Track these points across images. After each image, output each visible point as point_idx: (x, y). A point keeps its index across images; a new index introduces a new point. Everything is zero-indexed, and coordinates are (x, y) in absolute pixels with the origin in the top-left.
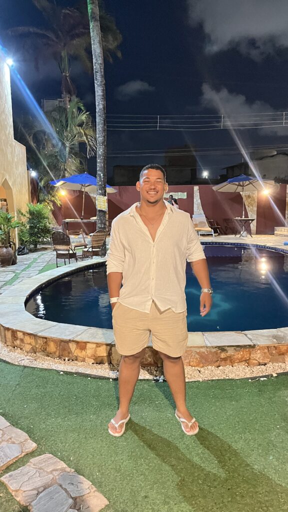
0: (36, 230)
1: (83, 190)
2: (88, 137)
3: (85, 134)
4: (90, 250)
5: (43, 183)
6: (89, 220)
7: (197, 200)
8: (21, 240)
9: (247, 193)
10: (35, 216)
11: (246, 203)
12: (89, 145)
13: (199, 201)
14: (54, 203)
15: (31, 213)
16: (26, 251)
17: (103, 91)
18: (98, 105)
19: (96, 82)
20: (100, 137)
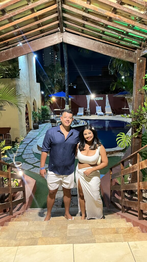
0: (44, 115)
1: (61, 97)
2: (63, 78)
3: (62, 76)
5: (46, 95)
6: (63, 110)
7: (107, 100)
8: (39, 119)
9: (128, 97)
10: (44, 110)
11: (128, 101)
12: (64, 81)
13: (108, 101)
14: (50, 102)
15: (42, 109)
16: (41, 123)
17: (68, 68)
18: (66, 73)
19: (65, 65)
20: (66, 84)
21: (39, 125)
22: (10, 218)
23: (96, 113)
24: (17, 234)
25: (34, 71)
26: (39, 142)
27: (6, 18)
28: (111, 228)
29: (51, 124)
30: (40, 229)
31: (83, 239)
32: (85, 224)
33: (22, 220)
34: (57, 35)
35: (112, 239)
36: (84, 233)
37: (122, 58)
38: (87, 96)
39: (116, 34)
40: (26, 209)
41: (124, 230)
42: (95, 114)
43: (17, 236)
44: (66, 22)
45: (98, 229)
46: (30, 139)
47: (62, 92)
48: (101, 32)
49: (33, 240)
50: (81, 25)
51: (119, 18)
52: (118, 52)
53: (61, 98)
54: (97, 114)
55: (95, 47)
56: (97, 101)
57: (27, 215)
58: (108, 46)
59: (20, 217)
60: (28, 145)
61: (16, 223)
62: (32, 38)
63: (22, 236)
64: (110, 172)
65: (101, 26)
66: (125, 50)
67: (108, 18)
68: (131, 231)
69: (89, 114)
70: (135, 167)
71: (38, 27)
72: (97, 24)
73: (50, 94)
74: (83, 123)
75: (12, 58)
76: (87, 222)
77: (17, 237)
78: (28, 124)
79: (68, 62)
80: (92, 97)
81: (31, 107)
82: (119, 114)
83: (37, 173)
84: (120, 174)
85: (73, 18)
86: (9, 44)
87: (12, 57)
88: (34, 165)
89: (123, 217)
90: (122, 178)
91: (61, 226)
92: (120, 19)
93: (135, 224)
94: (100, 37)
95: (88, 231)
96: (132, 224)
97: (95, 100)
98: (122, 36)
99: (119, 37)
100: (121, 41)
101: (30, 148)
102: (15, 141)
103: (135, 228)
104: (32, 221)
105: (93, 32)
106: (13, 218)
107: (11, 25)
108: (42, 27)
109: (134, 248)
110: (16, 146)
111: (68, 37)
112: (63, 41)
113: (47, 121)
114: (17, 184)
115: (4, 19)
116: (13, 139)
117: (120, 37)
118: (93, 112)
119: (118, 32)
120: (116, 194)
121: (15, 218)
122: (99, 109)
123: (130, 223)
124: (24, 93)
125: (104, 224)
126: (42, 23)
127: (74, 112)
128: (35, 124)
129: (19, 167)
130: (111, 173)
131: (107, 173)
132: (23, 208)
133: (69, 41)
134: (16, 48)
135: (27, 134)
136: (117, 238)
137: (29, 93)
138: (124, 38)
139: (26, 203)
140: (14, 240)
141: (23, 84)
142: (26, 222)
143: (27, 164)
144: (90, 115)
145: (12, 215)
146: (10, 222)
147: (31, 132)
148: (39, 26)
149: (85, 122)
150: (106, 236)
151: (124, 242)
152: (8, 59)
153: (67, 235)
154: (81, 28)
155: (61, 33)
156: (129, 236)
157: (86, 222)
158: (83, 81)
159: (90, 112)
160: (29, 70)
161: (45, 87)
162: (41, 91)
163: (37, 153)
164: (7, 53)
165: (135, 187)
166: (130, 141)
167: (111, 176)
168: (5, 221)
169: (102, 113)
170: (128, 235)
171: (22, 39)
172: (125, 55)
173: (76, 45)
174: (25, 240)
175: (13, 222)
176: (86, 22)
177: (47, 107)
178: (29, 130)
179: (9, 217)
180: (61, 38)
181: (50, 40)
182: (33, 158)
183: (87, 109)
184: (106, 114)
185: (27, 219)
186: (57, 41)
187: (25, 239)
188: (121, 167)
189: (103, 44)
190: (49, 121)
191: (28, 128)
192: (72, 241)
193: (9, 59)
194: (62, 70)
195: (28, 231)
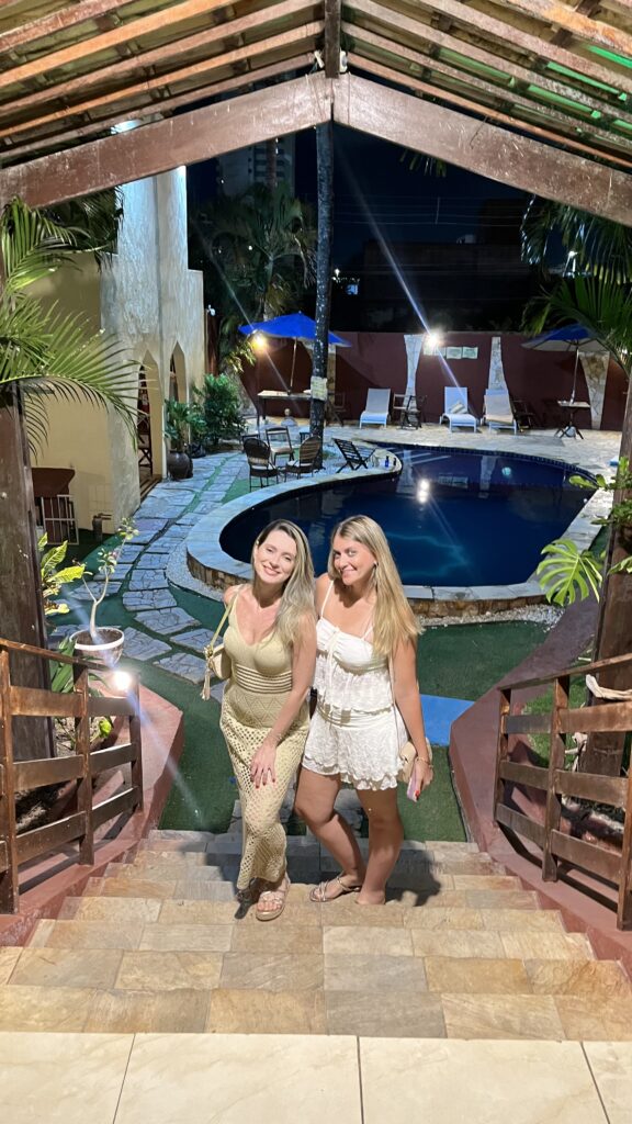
0: (218, 419)
1: (294, 338)
2: (308, 251)
3: (304, 247)
4: (298, 465)
5: (227, 328)
6: (300, 396)
7: (496, 362)
8: (194, 433)
9: (591, 354)
10: (217, 396)
11: (587, 371)
12: (310, 269)
13: (500, 364)
14: (243, 358)
15: (210, 390)
16: (202, 451)
17: (330, 211)
18: (322, 233)
19: (320, 195)
20: (321, 286)
21: (194, 461)
22: (80, 877)
23: (441, 419)
24: (121, 961)
25: (180, 217)
26: (196, 540)
27: (87, 16)
28: (505, 960)
29: (245, 457)
30: (210, 939)
31: (394, 1006)
32: (393, 930)
33: (131, 890)
34: (307, 88)
35: (511, 1014)
36: (395, 973)
37: (597, 212)
38: (407, 337)
39: (581, 100)
40: (145, 835)
41: (559, 973)
42: (437, 421)
43: (121, 970)
44: (353, 31)
45: (451, 959)
46: (155, 521)
47: (299, 316)
48: (513, 82)
49: (188, 996)
50: (424, 45)
51: (607, 37)
52: (581, 177)
53: (293, 341)
54: (446, 422)
55: (478, 152)
56: (451, 362)
57: (149, 866)
58: (537, 148)
59: (124, 870)
60: (149, 550)
61: (109, 902)
62: (193, 94)
63: (140, 973)
64: (502, 705)
65: (513, 58)
66: (617, 172)
67: (554, 29)
68: (586, 976)
69: (412, 418)
70: (623, 715)
71: (226, 46)
72: (497, 50)
73: (245, 324)
74: (387, 461)
75: (101, 188)
76: (398, 917)
77: (120, 976)
78: (146, 455)
79: (334, 179)
80: (431, 342)
81: (163, 379)
82: (543, 426)
83: (187, 677)
84: (546, 721)
85: (390, 14)
86: (87, 119)
87: (102, 183)
88: (173, 639)
89: (548, 904)
90: (554, 743)
91: (298, 931)
92: (612, 40)
93: (604, 950)
94: (507, 108)
95: (409, 967)
96: (588, 943)
97: (445, 357)
98: (609, 110)
99: (591, 113)
100: (601, 132)
101: (156, 562)
102: (91, 528)
103: (603, 966)
104: (174, 897)
105: (476, 84)
106: (97, 878)
107: (107, 42)
108: (242, 49)
109: (608, 1070)
110: (103, 564)
111: (358, 101)
112: (335, 119)
113: (225, 441)
114: (107, 727)
115: (81, 18)
116: (84, 521)
117: (596, 115)
118: (431, 412)
119: (592, 92)
120: (516, 791)
121: (101, 875)
122: (456, 401)
123: (579, 935)
124: (132, 317)
125: (473, 933)
126: (243, 34)
127: (348, 407)
128: (177, 456)
129: (114, 649)
130: (507, 709)
131: (484, 696)
132: (131, 829)
133: (363, 115)
134: (119, 142)
135: (143, 499)
136: (533, 1014)
137: (157, 317)
138: (614, 119)
139: (141, 809)
140: (114, 994)
141: (132, 279)
142: (149, 900)
143: (144, 635)
144: (418, 426)
145: (92, 863)
146: (86, 899)
147: (158, 491)
148: (229, 44)
149: (392, 456)
150: (485, 999)
151: (564, 1042)
152: (82, 190)
153: (326, 977)
154: (422, 62)
155: (327, 76)
156: (581, 1008)
157: (394, 915)
158: (391, 269)
159: (415, 410)
160: (157, 212)
161: (225, 290)
162: (206, 307)
163: (187, 590)
164: (77, 163)
165: (612, 792)
166: (600, 577)
167: (506, 721)
168: (67, 890)
169: (471, 419)
170: (578, 1002)
171: (148, 99)
172: (611, 193)
173: (393, 139)
174: (156, 996)
175: (97, 899)
176: (447, 36)
177: (229, 381)
178: (149, 479)
179: (78, 871)
180: (327, 103)
181: (275, 109)
182: (168, 610)
183: (403, 399)
184: (485, 425)
185: (150, 884)
186: (305, 116)
187: (156, 993)
188: (557, 698)
189: (516, 137)
190: (236, 445)
191: (145, 473)
192: (349, 1012)
193: (86, 192)
194: (304, 218)
195: (164, 954)
